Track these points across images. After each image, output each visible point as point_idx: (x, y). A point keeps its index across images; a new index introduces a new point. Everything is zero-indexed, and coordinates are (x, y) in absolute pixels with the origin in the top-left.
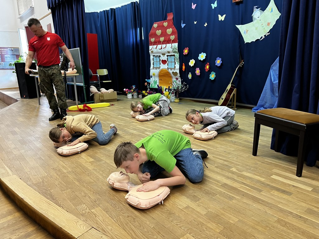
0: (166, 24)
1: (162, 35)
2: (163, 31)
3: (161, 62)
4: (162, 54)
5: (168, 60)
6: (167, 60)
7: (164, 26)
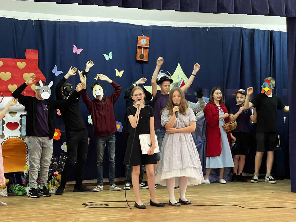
0: (21, 65)
1: (12, 81)
2: (15, 75)
3: (5, 126)
4: (10, 113)
5: (22, 123)
6: (19, 123)
7: (17, 67)
